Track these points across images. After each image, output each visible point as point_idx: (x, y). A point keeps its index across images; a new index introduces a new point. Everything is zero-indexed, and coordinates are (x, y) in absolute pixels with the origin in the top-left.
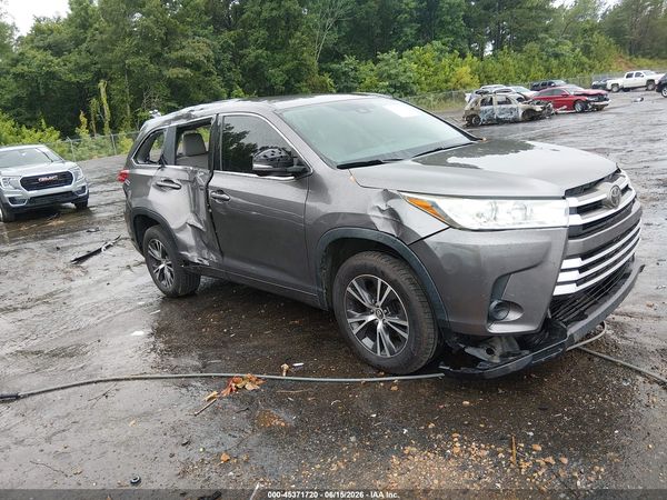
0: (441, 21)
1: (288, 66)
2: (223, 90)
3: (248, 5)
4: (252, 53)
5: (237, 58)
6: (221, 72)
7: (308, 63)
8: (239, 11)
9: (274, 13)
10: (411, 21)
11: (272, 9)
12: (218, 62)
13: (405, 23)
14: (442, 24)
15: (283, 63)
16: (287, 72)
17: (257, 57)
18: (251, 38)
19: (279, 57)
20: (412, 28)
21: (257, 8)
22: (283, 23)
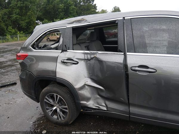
0: (70, 12)
1: (26, 21)
2: (5, 27)
3: (12, 2)
4: (14, 16)
5: (9, 18)
6: (4, 21)
7: (34, 20)
8: (9, 3)
9: (22, 5)
10: (62, 11)
11: (21, 4)
12: (3, 18)
13: (60, 12)
14: (70, 13)
15: (25, 20)
16: (27, 23)
17: (16, 18)
18: (14, 12)
19: (23, 18)
20: (62, 13)
21: (16, 3)
22: (24, 8)
